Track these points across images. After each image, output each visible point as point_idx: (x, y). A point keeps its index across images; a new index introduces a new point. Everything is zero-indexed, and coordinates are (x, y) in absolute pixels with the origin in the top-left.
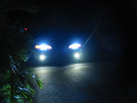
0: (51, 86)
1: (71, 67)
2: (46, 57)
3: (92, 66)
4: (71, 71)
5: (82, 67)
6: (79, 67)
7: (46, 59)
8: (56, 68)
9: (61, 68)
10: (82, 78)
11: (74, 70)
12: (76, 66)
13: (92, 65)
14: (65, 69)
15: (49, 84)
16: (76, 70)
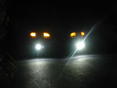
0: (46, 81)
3: (99, 57)
4: (74, 63)
5: (86, 58)
6: (84, 59)
10: (90, 71)
11: (77, 62)
12: (80, 58)
14: (67, 61)
15: (43, 79)
16: (80, 61)
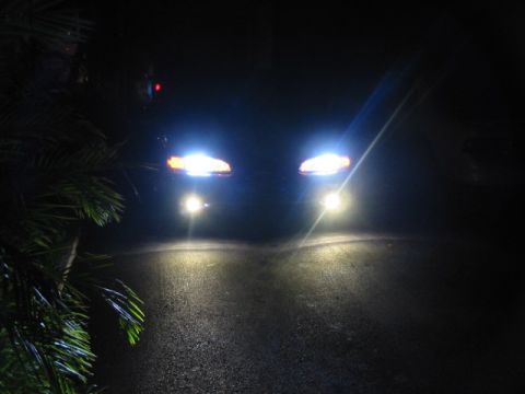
0: (206, 322)
4: (301, 265)
7: (206, 211)
8: (245, 247)
9: (266, 250)
10: (338, 298)
11: (311, 262)
13: (391, 242)
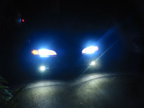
1: (86, 82)
2: (48, 68)
